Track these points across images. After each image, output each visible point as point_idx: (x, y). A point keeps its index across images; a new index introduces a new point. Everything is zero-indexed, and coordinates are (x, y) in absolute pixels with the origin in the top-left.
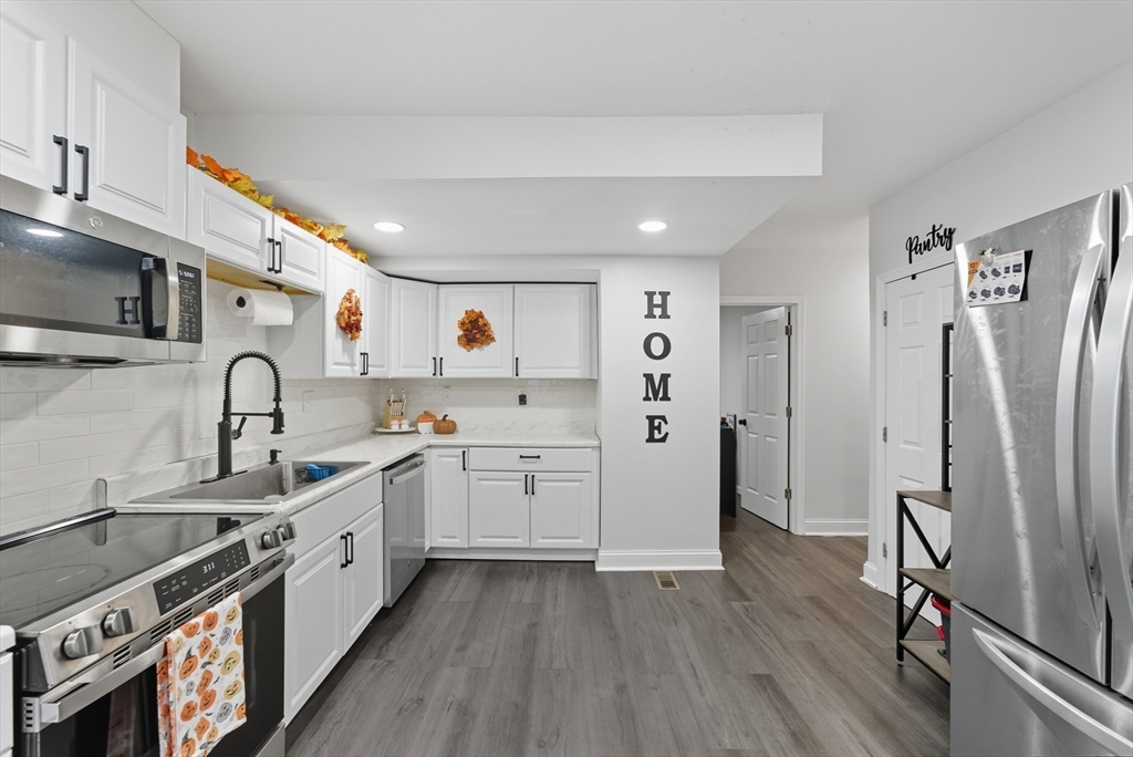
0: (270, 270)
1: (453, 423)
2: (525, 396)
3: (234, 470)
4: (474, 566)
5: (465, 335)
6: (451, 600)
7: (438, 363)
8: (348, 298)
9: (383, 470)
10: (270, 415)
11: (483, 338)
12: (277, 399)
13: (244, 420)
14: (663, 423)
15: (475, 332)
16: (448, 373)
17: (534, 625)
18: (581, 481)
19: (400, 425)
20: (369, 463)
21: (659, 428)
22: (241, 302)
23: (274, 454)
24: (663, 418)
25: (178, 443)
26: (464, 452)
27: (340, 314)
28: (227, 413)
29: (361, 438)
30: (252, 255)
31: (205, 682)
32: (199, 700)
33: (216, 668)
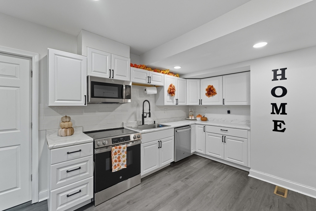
0: (148, 83)
1: (206, 118)
2: (229, 111)
3: (145, 124)
4: (206, 160)
5: (207, 93)
6: (194, 166)
7: (200, 101)
8: (171, 86)
9: (174, 128)
10: (148, 113)
11: (213, 93)
12: (150, 110)
13: (147, 114)
14: (282, 124)
15: (211, 92)
16: (203, 104)
17: (211, 182)
18: (243, 141)
19: (192, 118)
20: (171, 126)
21: (280, 126)
22: (145, 90)
23: (155, 122)
24: (283, 122)
25: (136, 118)
26: (204, 126)
27: (168, 90)
28: (143, 113)
29: (182, 120)
30: (144, 80)
31: (119, 158)
32: (118, 160)
33: (121, 156)
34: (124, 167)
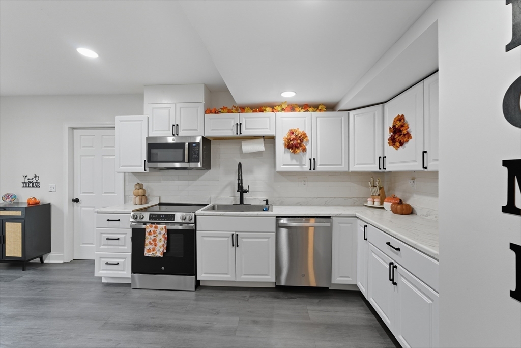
0: (236, 134)
3: (245, 203)
5: (392, 137)
7: (382, 159)
9: (277, 217)
19: (374, 202)
23: (267, 202)
26: (365, 226)
30: (230, 131)
31: (155, 240)
32: (153, 243)
33: (157, 239)
34: (159, 255)
